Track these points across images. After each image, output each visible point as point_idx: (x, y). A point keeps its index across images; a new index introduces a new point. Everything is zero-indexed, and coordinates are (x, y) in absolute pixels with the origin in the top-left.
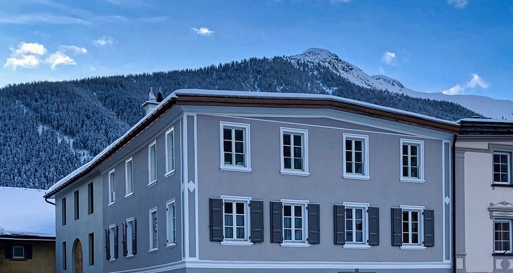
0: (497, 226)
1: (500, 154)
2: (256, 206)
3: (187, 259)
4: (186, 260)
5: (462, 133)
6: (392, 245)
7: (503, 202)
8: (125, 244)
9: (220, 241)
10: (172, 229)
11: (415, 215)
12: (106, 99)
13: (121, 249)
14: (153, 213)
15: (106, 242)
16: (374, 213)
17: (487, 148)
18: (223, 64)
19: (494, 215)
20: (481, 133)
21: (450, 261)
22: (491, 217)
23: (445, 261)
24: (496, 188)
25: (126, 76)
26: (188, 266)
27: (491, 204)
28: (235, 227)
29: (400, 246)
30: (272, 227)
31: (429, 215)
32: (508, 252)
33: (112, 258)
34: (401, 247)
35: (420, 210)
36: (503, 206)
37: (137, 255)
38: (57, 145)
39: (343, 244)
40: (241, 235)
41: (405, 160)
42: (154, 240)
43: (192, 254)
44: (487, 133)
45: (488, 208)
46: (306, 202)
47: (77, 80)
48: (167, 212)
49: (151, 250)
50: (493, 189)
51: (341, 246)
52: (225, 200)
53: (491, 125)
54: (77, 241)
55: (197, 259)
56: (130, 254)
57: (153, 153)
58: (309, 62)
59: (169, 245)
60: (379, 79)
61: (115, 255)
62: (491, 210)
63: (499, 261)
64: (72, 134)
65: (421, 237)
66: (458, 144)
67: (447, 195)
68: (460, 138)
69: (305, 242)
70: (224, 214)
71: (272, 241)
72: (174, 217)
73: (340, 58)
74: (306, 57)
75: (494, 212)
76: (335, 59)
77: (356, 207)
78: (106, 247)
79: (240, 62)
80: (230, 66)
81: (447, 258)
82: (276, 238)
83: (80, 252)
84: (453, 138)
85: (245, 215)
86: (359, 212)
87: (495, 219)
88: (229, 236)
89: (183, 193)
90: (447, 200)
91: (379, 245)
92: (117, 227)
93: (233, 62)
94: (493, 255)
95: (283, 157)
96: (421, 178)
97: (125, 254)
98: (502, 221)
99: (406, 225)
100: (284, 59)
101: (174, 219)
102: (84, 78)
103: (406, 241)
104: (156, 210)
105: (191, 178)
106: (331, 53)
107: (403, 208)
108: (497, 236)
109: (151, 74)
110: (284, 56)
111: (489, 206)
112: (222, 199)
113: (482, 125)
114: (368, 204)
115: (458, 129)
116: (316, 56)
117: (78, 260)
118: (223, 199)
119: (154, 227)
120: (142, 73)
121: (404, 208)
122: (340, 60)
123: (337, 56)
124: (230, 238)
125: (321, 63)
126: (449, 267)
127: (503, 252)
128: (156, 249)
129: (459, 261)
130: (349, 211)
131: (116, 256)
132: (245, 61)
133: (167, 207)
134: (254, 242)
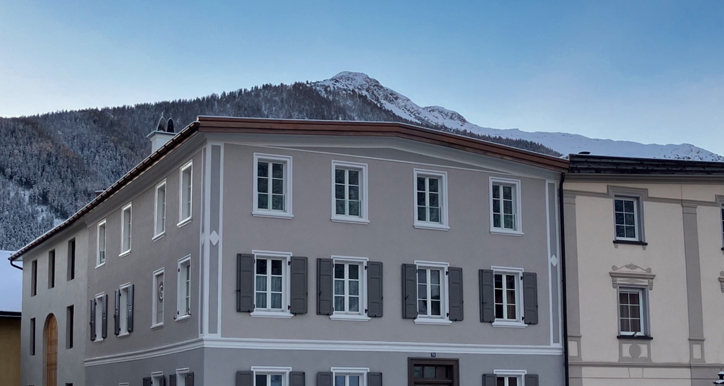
0: (623, 297)
1: (624, 199)
2: (299, 264)
3: (206, 335)
4: (204, 338)
5: (571, 170)
6: (481, 322)
7: (630, 265)
8: (117, 318)
9: (249, 312)
10: (185, 296)
11: (511, 279)
12: (74, 139)
13: (110, 325)
14: (158, 276)
15: (91, 317)
16: (456, 275)
17: (606, 192)
18: (227, 92)
19: (618, 282)
20: (598, 171)
21: (560, 345)
22: (614, 285)
23: (553, 345)
24: (620, 246)
25: (100, 110)
26: (206, 344)
27: (614, 267)
28: (269, 292)
29: (491, 322)
30: (319, 294)
31: (530, 280)
32: (638, 334)
33: (99, 338)
34: (493, 324)
35: (518, 273)
36: (629, 270)
37: (133, 333)
38: (9, 199)
39: (415, 318)
40: (277, 304)
41: (496, 204)
42: (159, 312)
43: (213, 330)
44: (605, 170)
45: (610, 273)
46: (365, 260)
47: (38, 115)
48: (179, 273)
49: (154, 325)
50: (616, 247)
51: (411, 320)
52: (257, 256)
53: (610, 161)
54: (51, 316)
55: (218, 336)
56: (124, 332)
57: (161, 197)
58: (340, 88)
59: (179, 317)
60: (433, 111)
61: (103, 334)
62: (613, 276)
63: (627, 347)
64: (28, 184)
65: (520, 311)
66: (566, 186)
67: (553, 253)
68: (569, 177)
69: (363, 315)
70: (256, 275)
71: (319, 313)
72: (188, 279)
73: (382, 83)
74: (337, 84)
75: (618, 279)
76: (375, 85)
77: (432, 267)
78: (91, 324)
79: (249, 90)
80: (237, 95)
81: (556, 341)
82: (324, 309)
83: (53, 332)
84: (559, 177)
85: (283, 276)
86: (436, 273)
87: (620, 287)
88: (261, 305)
89: (203, 246)
90: (555, 260)
91: (462, 320)
92: (107, 295)
93: (241, 90)
94: (618, 337)
95: (335, 199)
96: (518, 230)
97: (117, 332)
98: (629, 291)
99: (499, 294)
100: (308, 85)
101: (188, 283)
102: (46, 113)
103: (500, 315)
104: (163, 271)
105: (214, 227)
106: (370, 77)
107: (494, 270)
108: (623, 311)
109: (133, 106)
110: (307, 82)
111: (611, 270)
112: (254, 255)
113: (598, 160)
114: (448, 263)
115: (567, 166)
116: (349, 82)
117: (50, 342)
118: (256, 254)
119: (159, 294)
120: (121, 106)
121: (496, 269)
122: (382, 87)
123: (377, 82)
124: (263, 307)
125: (356, 90)
126: (559, 352)
127: (631, 333)
128: (162, 323)
129: (572, 345)
130: (423, 272)
131: (105, 336)
132: (256, 88)
133: (179, 267)
134: (295, 314)
